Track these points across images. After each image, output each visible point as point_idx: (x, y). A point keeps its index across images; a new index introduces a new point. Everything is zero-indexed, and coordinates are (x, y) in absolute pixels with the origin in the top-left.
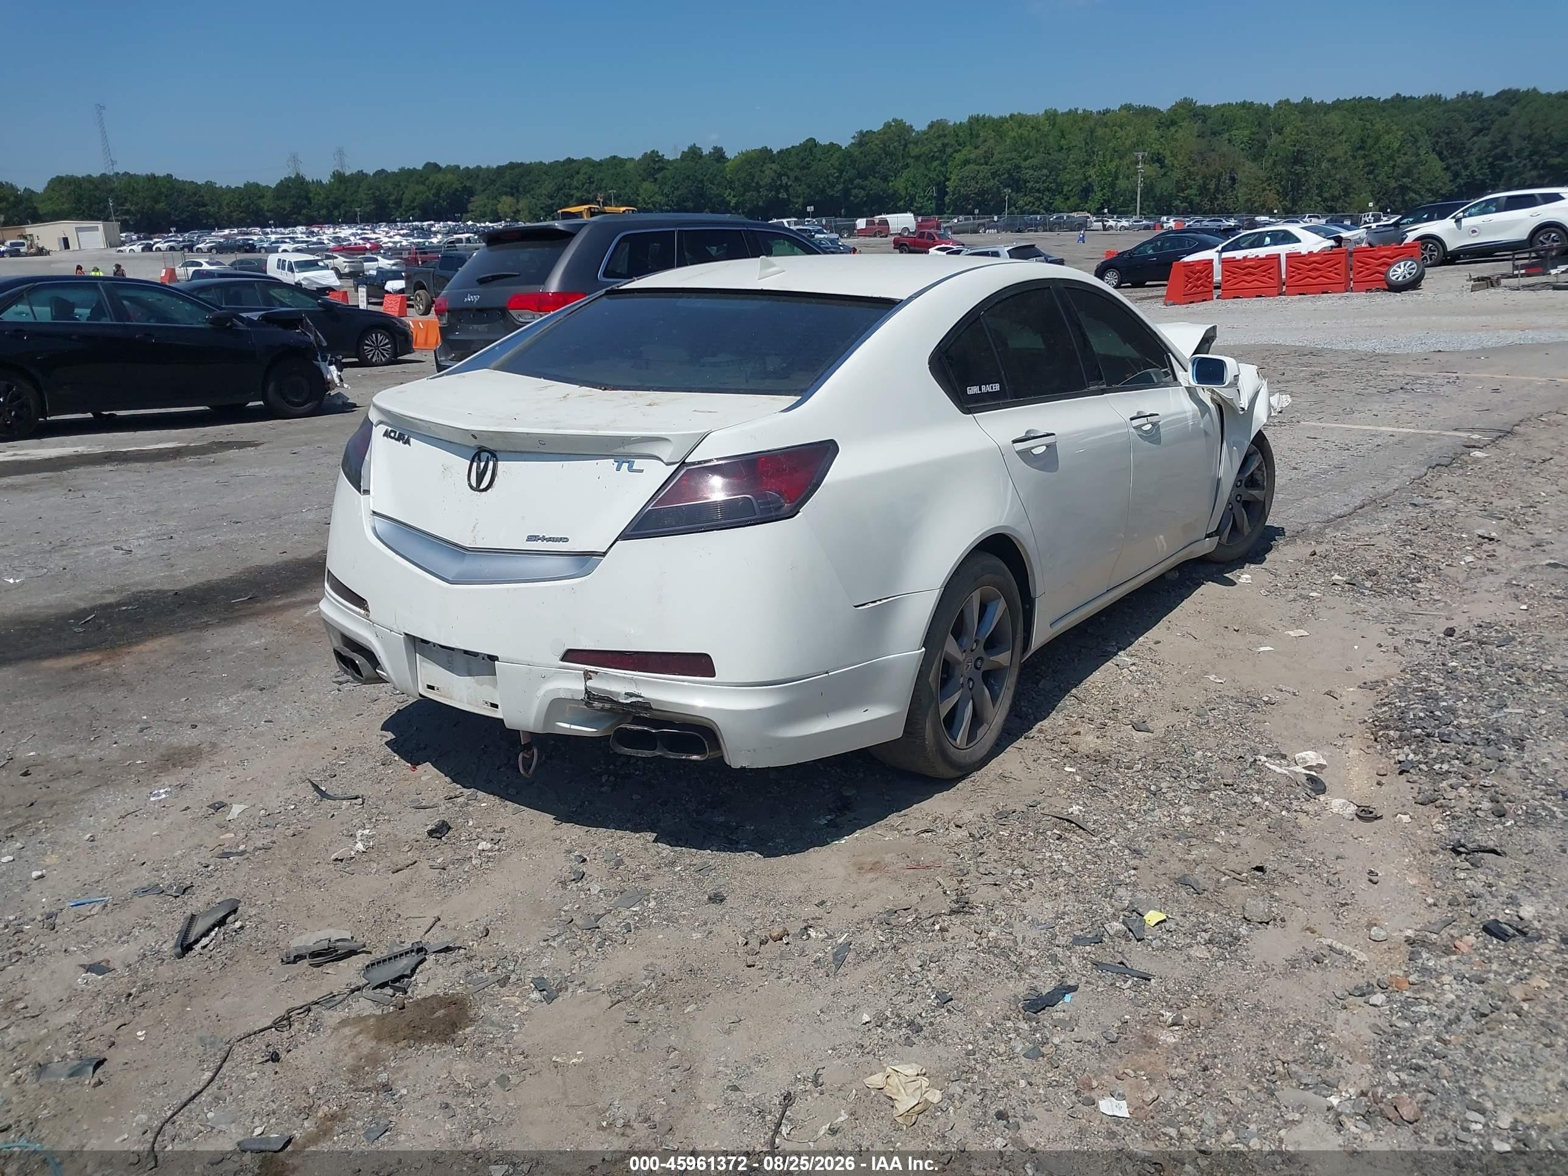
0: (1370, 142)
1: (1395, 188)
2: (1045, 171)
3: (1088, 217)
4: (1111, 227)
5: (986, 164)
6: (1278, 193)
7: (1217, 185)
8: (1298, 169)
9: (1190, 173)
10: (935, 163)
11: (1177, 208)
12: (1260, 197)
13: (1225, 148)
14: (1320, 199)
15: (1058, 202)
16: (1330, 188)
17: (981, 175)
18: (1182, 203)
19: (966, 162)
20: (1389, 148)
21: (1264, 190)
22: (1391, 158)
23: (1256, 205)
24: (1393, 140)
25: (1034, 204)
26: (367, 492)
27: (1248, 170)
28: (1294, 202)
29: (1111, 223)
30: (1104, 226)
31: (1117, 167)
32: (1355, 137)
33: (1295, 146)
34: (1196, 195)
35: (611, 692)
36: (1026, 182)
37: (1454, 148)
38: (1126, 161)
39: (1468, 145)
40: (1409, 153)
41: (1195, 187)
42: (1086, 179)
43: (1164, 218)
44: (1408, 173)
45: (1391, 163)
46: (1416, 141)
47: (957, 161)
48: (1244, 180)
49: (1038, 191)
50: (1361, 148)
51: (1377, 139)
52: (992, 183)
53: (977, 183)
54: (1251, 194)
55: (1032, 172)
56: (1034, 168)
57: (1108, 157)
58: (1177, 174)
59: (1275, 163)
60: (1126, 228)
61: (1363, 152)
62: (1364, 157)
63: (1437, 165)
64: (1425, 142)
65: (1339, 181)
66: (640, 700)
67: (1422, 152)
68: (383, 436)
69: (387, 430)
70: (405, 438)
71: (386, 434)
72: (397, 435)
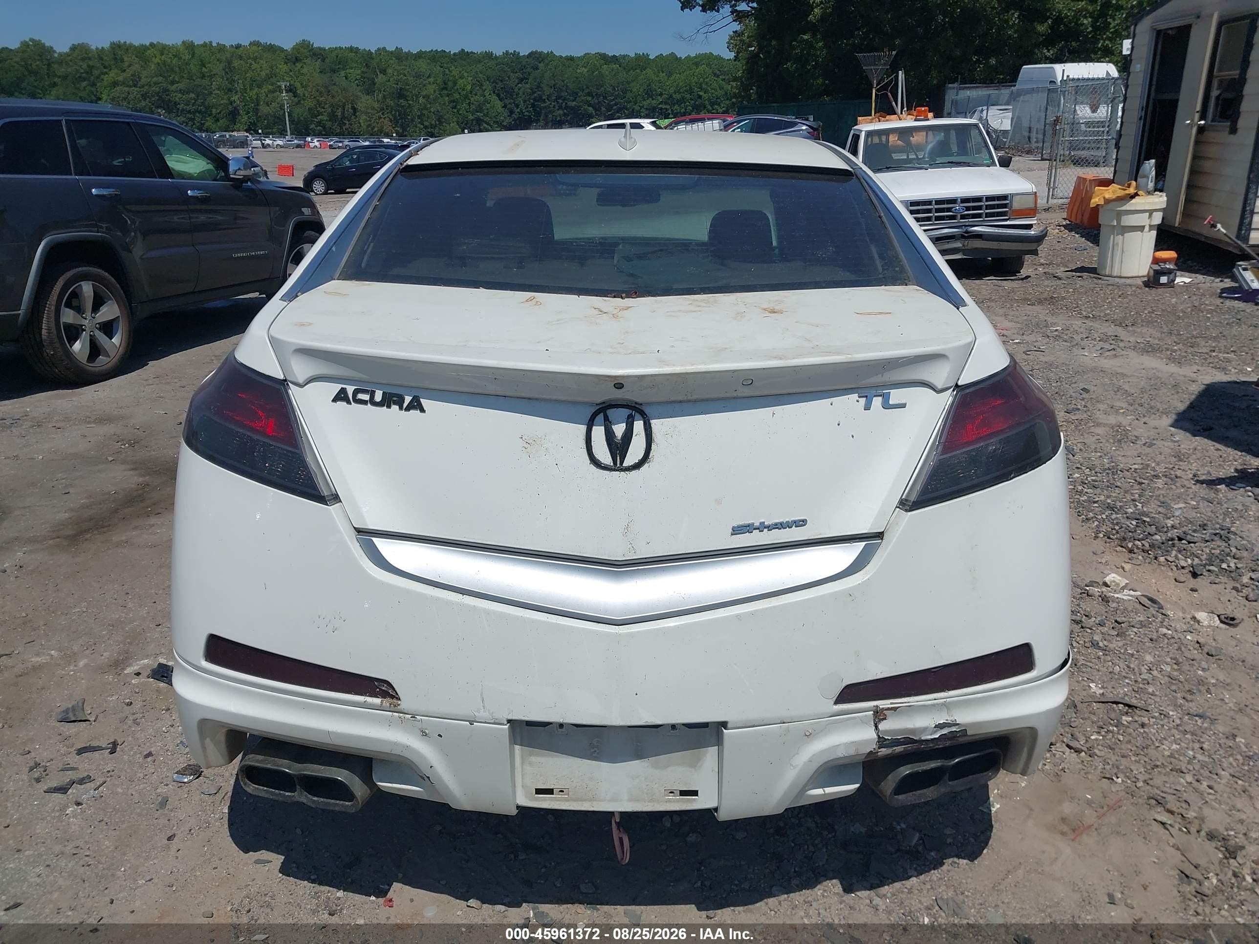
0: (450, 84)
1: (472, 120)
2: (192, 95)
3: (248, 137)
4: (268, 145)
5: (135, 86)
6: (391, 121)
7: (343, 113)
8: (402, 102)
9: (319, 103)
10: (84, 84)
11: (314, 131)
12: (378, 123)
13: (344, 83)
14: (422, 126)
15: (209, 123)
16: (428, 118)
17: (131, 96)
18: (316, 127)
19: (115, 84)
20: (464, 90)
21: (380, 118)
22: (466, 97)
23: (376, 129)
24: (466, 83)
25: (187, 124)
26: (336, 498)
27: (364, 102)
28: (404, 130)
29: (268, 142)
30: (263, 144)
31: (257, 94)
32: (439, 81)
33: (397, 84)
34: (327, 120)
35: (913, 731)
36: (176, 104)
37: (507, 92)
38: (265, 90)
39: (516, 90)
40: (478, 94)
41: (325, 114)
42: (231, 103)
43: (309, 139)
44: (480, 109)
45: (468, 101)
46: (482, 85)
47: (105, 83)
48: (363, 109)
49: (189, 112)
50: (446, 89)
51: (455, 83)
52: (143, 103)
53: (129, 103)
54: (370, 121)
55: (180, 95)
56: (181, 91)
57: (248, 86)
58: (309, 103)
59: (384, 97)
60: (281, 147)
61: (446, 92)
62: (448, 95)
63: (499, 104)
64: (488, 86)
65: (434, 113)
66: (954, 729)
67: (487, 93)
68: (334, 400)
69: (343, 391)
70: (408, 399)
71: (342, 396)
72: (378, 397)
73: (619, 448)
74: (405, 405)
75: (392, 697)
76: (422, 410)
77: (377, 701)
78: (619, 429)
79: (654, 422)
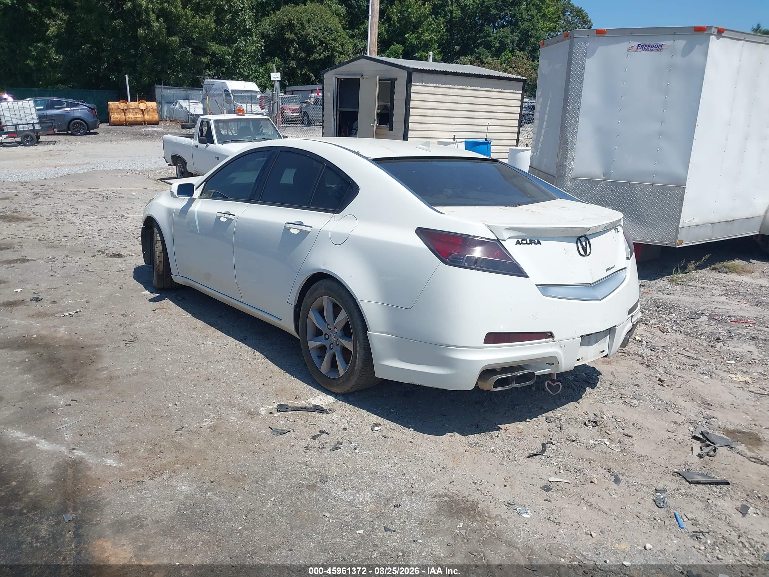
68: (516, 244)
69: (518, 241)
70: (536, 241)
71: (518, 243)
72: (528, 242)
73: (585, 250)
74: (536, 243)
75: (552, 337)
76: (541, 244)
77: (548, 339)
78: (584, 243)
79: (590, 240)
